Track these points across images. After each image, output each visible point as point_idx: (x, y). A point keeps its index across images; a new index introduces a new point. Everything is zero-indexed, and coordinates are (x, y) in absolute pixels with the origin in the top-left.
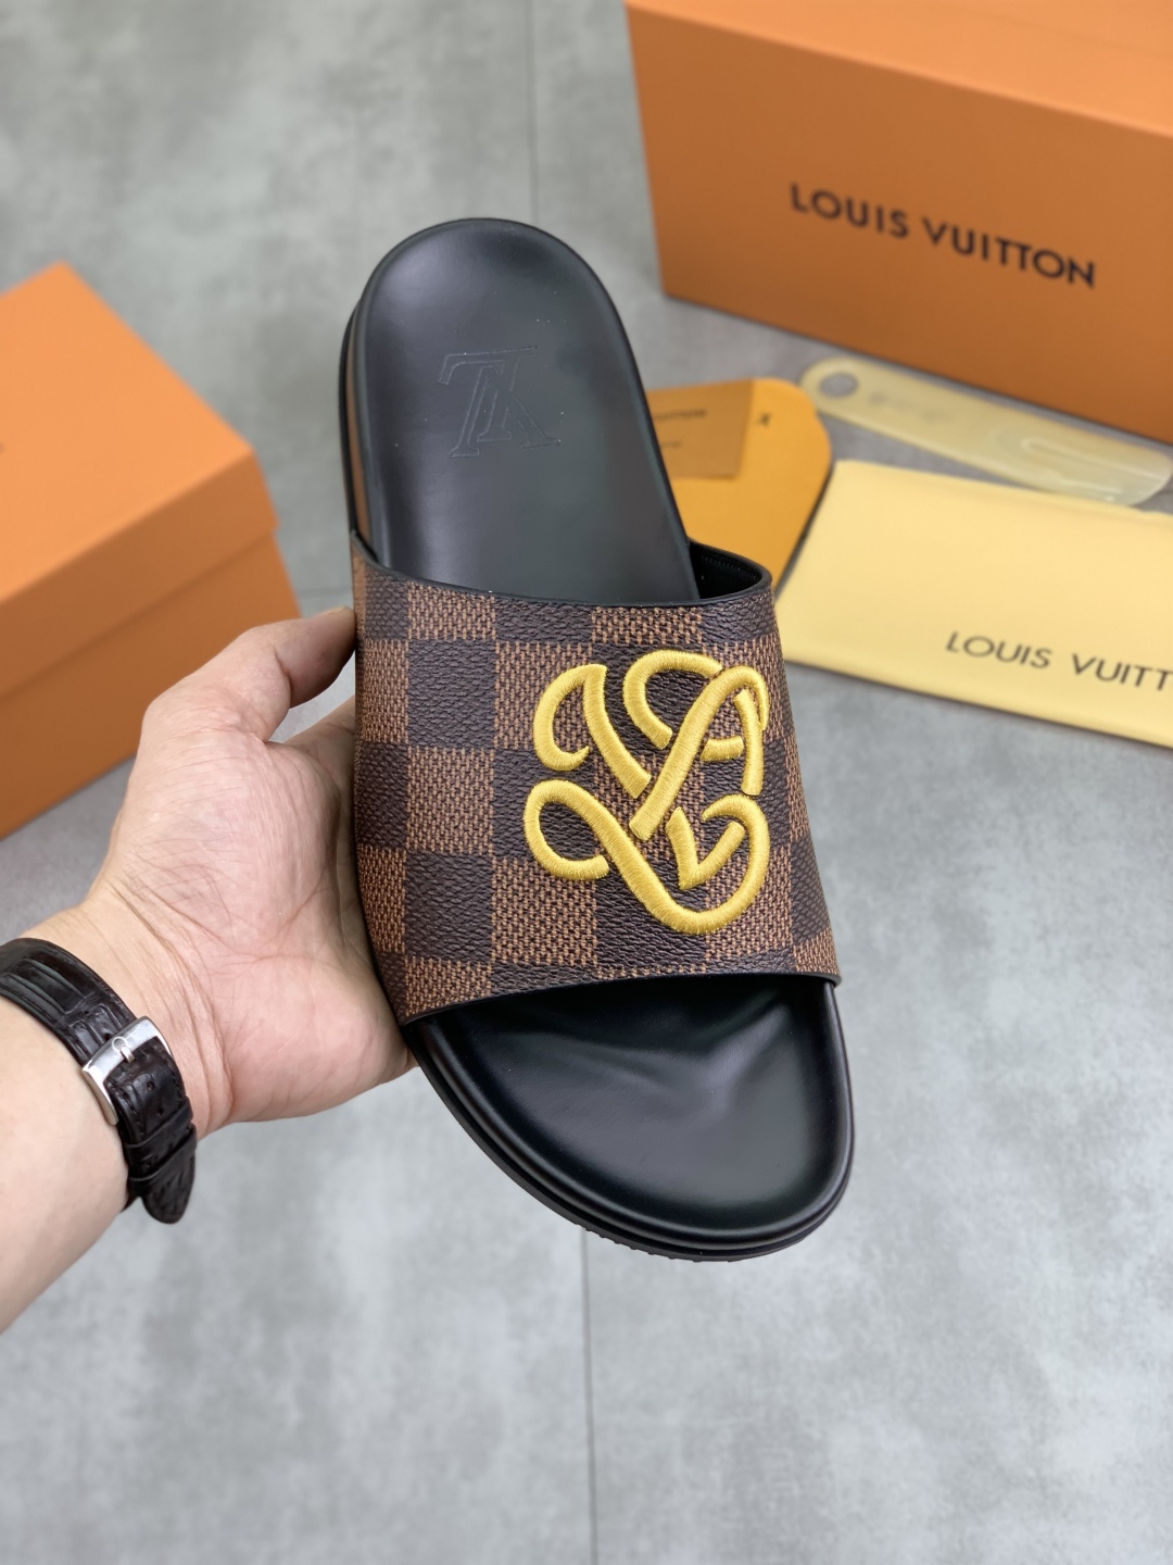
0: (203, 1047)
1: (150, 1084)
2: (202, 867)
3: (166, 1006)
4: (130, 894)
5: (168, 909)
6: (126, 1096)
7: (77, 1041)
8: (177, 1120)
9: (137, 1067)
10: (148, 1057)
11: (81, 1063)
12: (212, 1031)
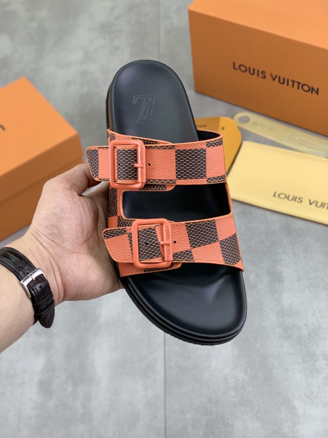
0: (56, 278)
1: (40, 287)
2: (56, 226)
3: (46, 265)
4: (36, 234)
5: (46, 238)
6: (33, 290)
7: (19, 274)
8: (48, 297)
9: (36, 282)
10: (40, 279)
11: (20, 280)
12: (58, 273)
